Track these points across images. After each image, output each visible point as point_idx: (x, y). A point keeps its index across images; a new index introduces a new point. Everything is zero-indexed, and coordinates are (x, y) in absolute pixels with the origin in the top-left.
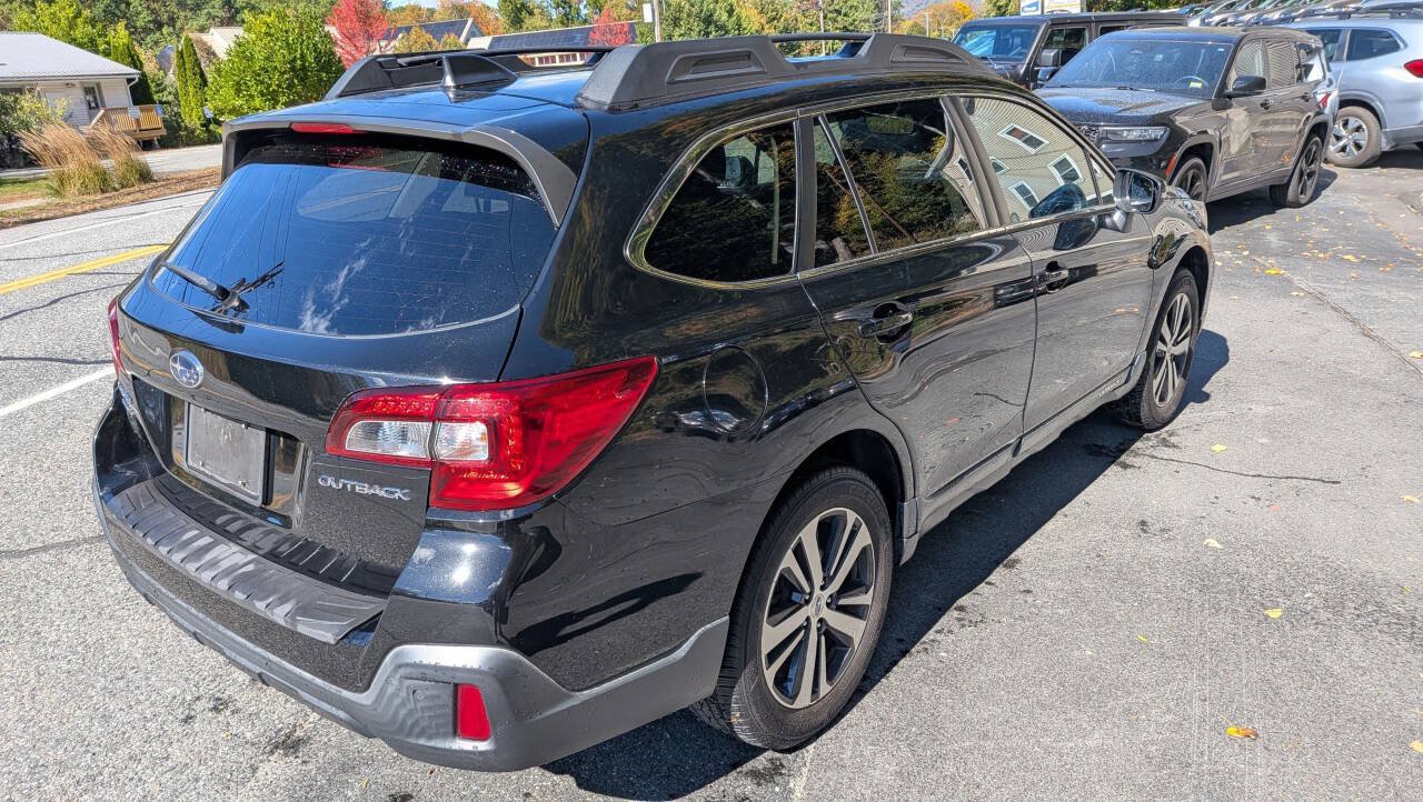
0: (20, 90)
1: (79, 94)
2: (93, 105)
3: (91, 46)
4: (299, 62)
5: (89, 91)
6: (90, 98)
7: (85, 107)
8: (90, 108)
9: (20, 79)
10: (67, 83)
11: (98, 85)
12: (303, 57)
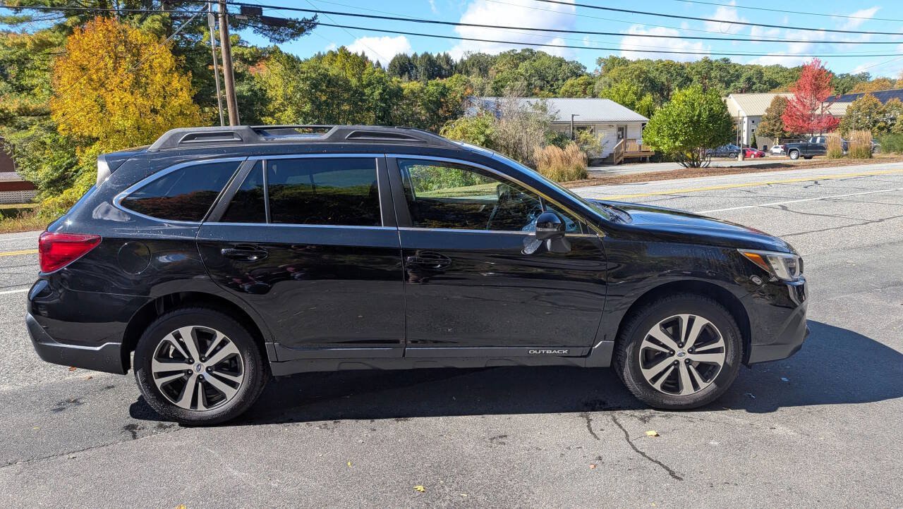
0: (584, 128)
1: (614, 131)
2: (621, 137)
3: (631, 106)
4: (696, 118)
5: (621, 129)
6: (620, 133)
7: (616, 137)
8: (619, 138)
9: (586, 122)
10: (610, 124)
11: (626, 126)
12: (699, 115)
